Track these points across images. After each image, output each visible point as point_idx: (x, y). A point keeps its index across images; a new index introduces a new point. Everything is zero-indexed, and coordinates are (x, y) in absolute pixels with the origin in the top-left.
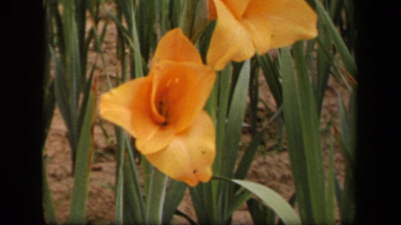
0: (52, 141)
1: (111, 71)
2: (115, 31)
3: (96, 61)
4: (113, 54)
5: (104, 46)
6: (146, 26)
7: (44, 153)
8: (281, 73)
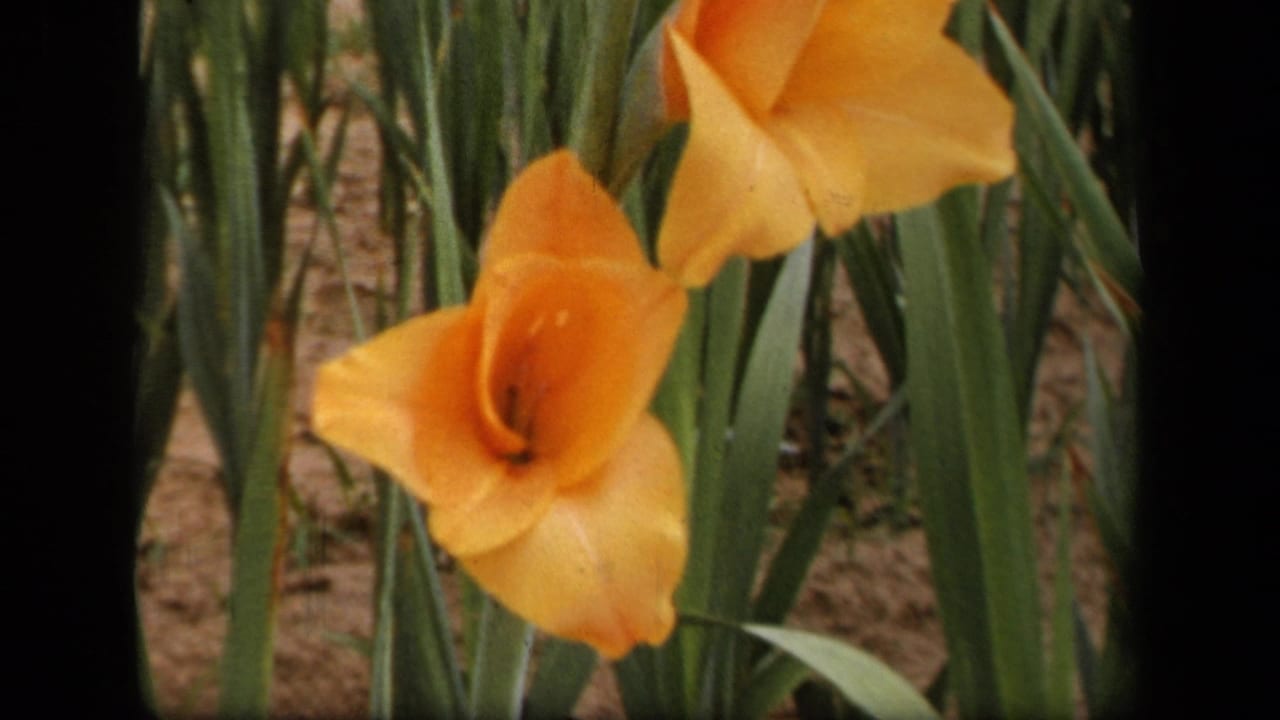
0: (169, 498)
1: (359, 272)
2: (374, 145)
3: (313, 240)
4: (365, 215)
5: (338, 190)
6: (472, 127)
7: (145, 534)
8: (903, 283)
